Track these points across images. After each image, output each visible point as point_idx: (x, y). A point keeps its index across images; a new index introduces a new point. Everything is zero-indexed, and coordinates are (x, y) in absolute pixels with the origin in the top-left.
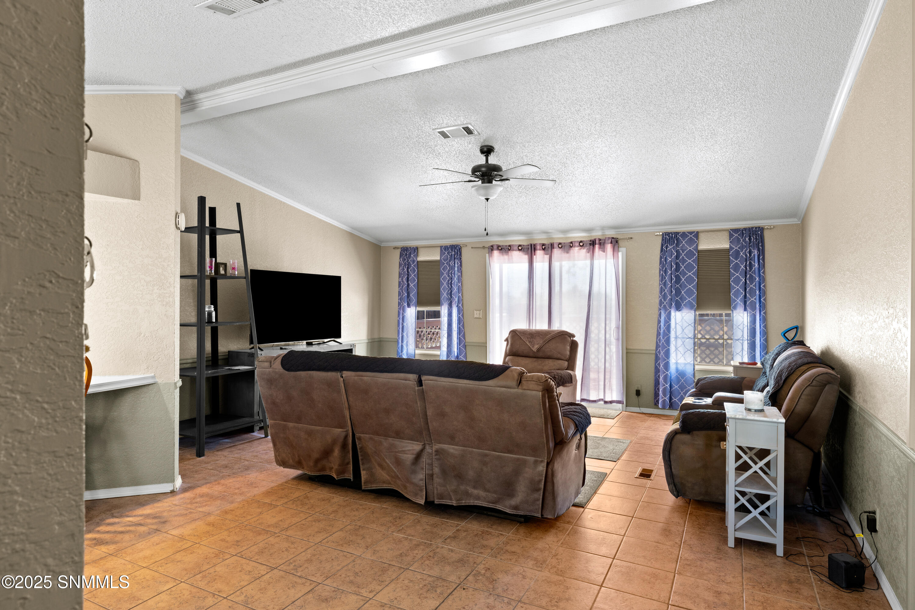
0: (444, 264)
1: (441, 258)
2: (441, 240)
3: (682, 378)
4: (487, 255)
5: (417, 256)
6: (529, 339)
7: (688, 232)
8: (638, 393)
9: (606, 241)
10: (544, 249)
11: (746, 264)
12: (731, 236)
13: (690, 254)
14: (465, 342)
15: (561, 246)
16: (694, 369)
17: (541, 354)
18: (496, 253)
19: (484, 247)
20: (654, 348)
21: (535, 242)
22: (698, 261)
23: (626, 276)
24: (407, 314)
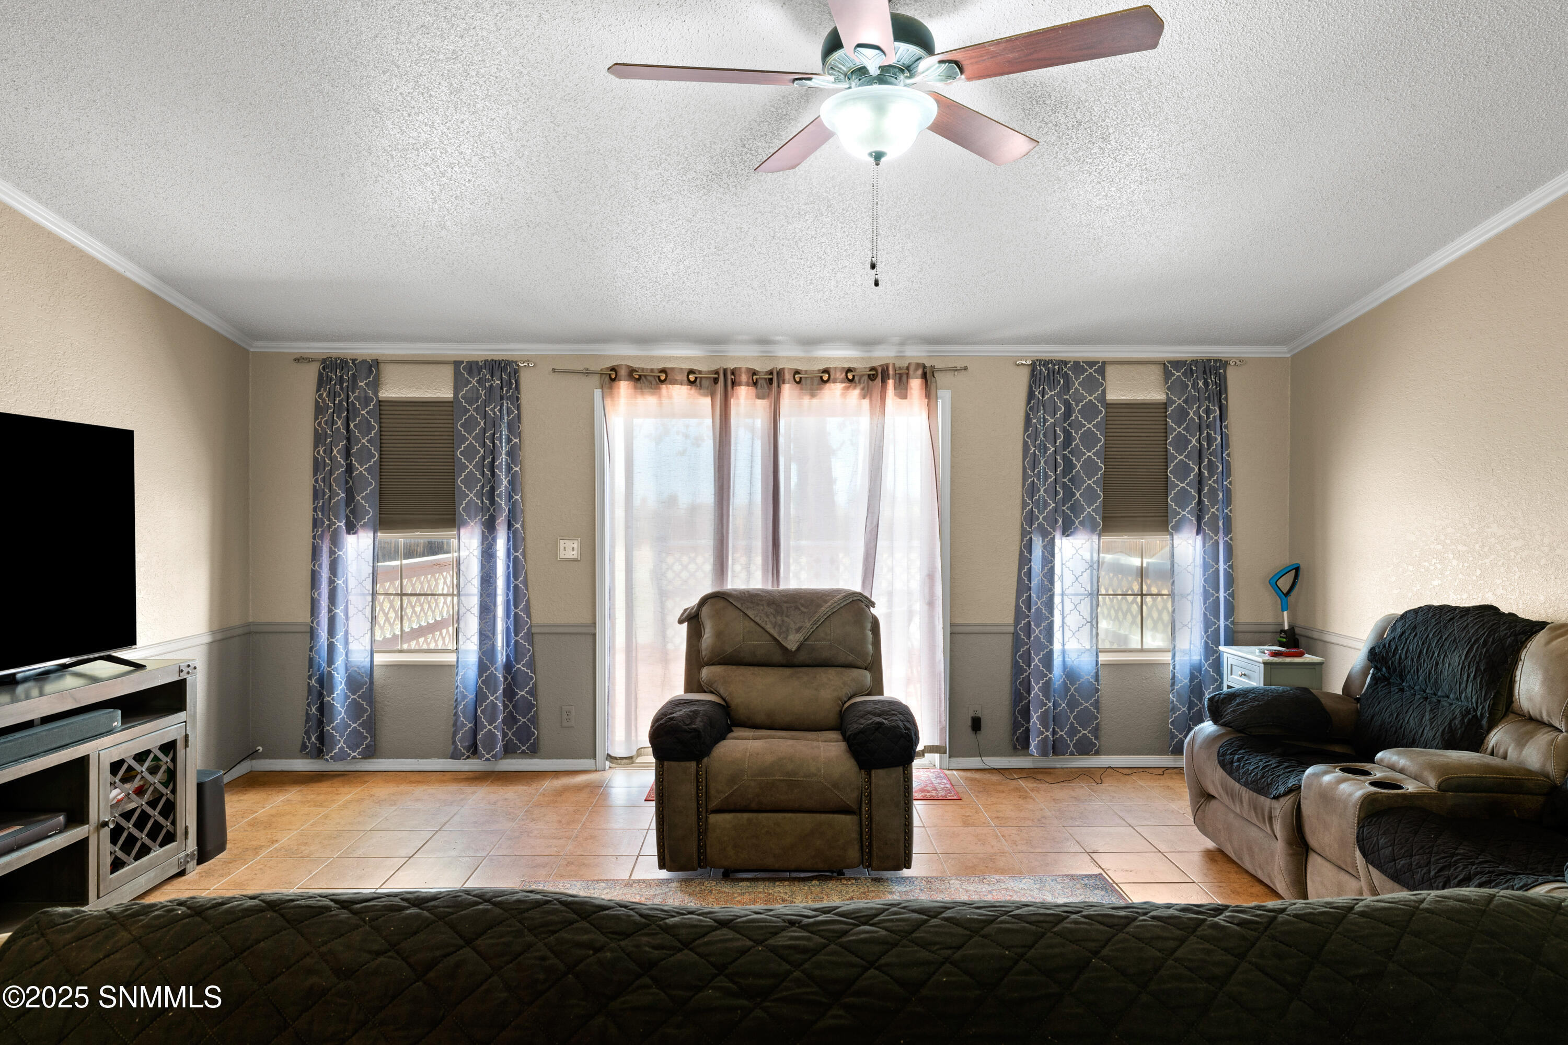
0: (468, 411)
1: (456, 391)
2: (454, 346)
3: (1072, 684)
4: (598, 393)
5: (376, 385)
6: (771, 617)
7: (1087, 363)
8: (976, 724)
9: (911, 372)
10: (755, 384)
11: (1200, 435)
12: (1167, 375)
13: (1090, 411)
14: (531, 626)
15: (799, 378)
16: (1097, 661)
17: (802, 657)
18: (624, 387)
19: (587, 373)
20: (1010, 619)
21: (731, 366)
22: (1106, 426)
23: (952, 456)
24: (345, 553)
